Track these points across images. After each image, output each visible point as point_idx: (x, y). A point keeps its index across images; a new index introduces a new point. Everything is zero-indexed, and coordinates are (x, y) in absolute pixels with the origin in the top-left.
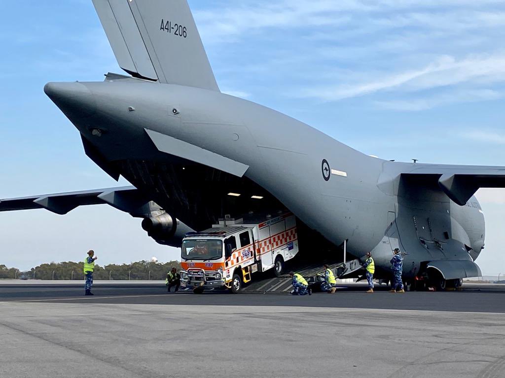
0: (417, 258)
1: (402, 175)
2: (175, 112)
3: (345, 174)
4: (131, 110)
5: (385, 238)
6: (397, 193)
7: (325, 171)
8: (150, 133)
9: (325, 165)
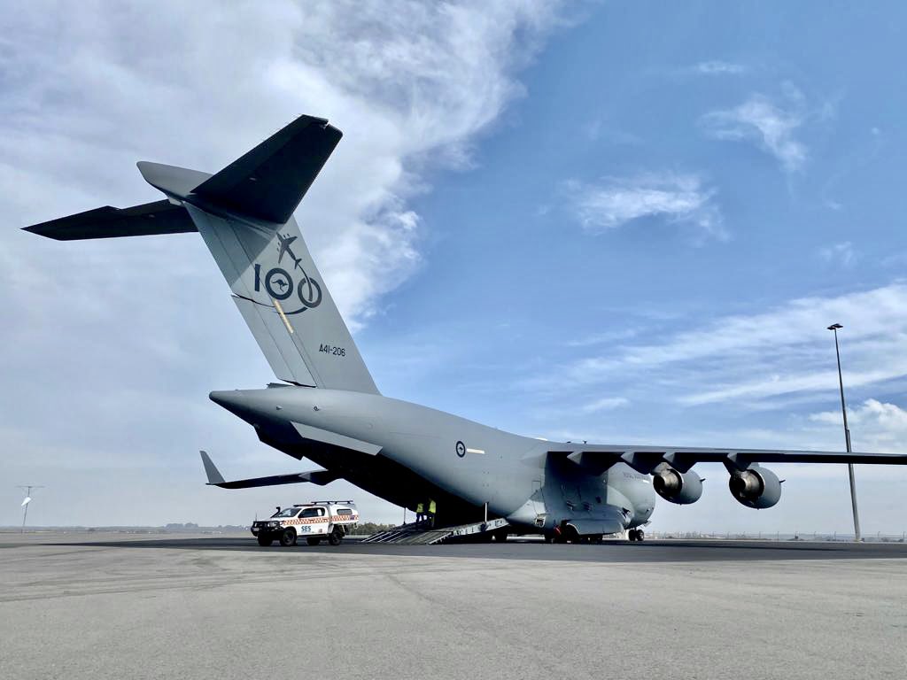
0: (559, 517)
1: (549, 453)
2: (316, 409)
3: (483, 452)
4: (278, 409)
5: (530, 502)
6: (544, 465)
7: (459, 450)
8: (294, 424)
9: (460, 445)
